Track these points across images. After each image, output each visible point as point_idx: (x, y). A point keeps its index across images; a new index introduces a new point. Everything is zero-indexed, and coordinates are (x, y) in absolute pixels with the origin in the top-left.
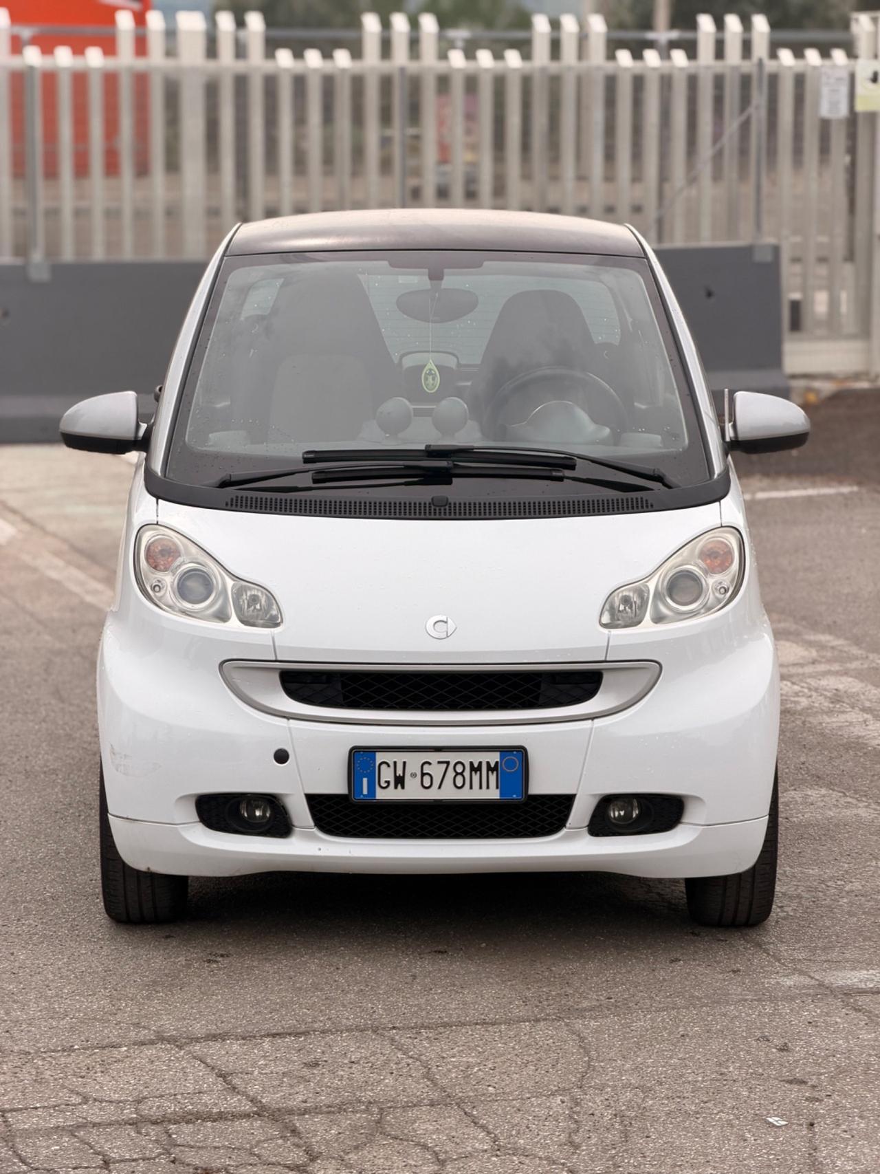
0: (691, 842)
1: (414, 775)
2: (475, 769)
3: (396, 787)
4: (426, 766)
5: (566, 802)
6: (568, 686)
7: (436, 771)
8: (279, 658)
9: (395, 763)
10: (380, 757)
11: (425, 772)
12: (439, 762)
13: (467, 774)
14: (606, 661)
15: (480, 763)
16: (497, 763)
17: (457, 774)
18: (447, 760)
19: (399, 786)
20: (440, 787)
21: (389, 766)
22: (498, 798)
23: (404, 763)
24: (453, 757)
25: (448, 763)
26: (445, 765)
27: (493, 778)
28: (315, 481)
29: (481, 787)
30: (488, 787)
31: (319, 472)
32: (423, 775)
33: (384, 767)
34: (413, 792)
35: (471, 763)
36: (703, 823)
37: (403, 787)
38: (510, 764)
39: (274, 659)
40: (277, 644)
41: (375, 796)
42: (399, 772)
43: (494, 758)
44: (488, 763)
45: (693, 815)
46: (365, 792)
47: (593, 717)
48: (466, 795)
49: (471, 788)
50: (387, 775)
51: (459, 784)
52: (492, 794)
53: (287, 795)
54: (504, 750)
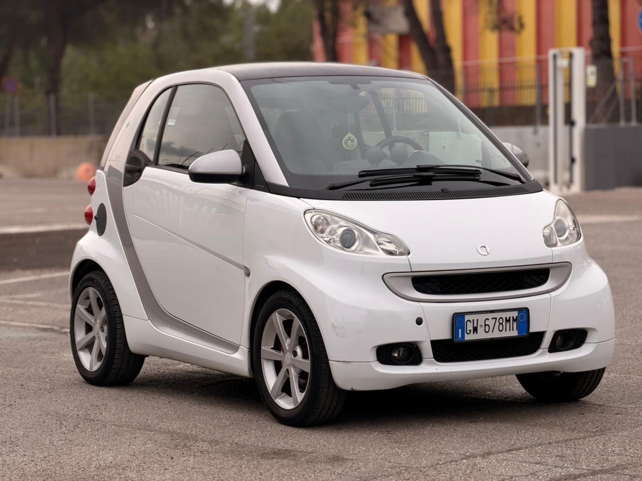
0: (593, 351)
1: (481, 326)
2: (508, 321)
3: (474, 333)
4: (487, 321)
5: (541, 335)
6: (535, 277)
7: (491, 323)
8: (413, 270)
9: (473, 320)
10: (467, 318)
11: (486, 324)
12: (493, 318)
13: (504, 324)
14: (552, 263)
15: (510, 317)
16: (517, 317)
17: (500, 324)
18: (495, 317)
19: (475, 332)
20: (493, 331)
21: (470, 322)
22: (517, 335)
23: (477, 320)
24: (498, 315)
25: (496, 318)
26: (495, 320)
27: (515, 325)
28: (371, 185)
29: (510, 330)
30: (513, 330)
31: (375, 181)
32: (485, 325)
33: (468, 322)
34: (481, 335)
35: (506, 318)
36: (596, 342)
37: (477, 333)
38: (522, 317)
39: (410, 270)
40: (411, 263)
41: (464, 338)
42: (475, 325)
43: (515, 314)
44: (513, 317)
45: (591, 338)
46: (460, 337)
47: (548, 292)
48: (504, 334)
49: (506, 331)
50: (470, 327)
51: (501, 329)
52: (514, 333)
53: (422, 342)
54: (520, 310)
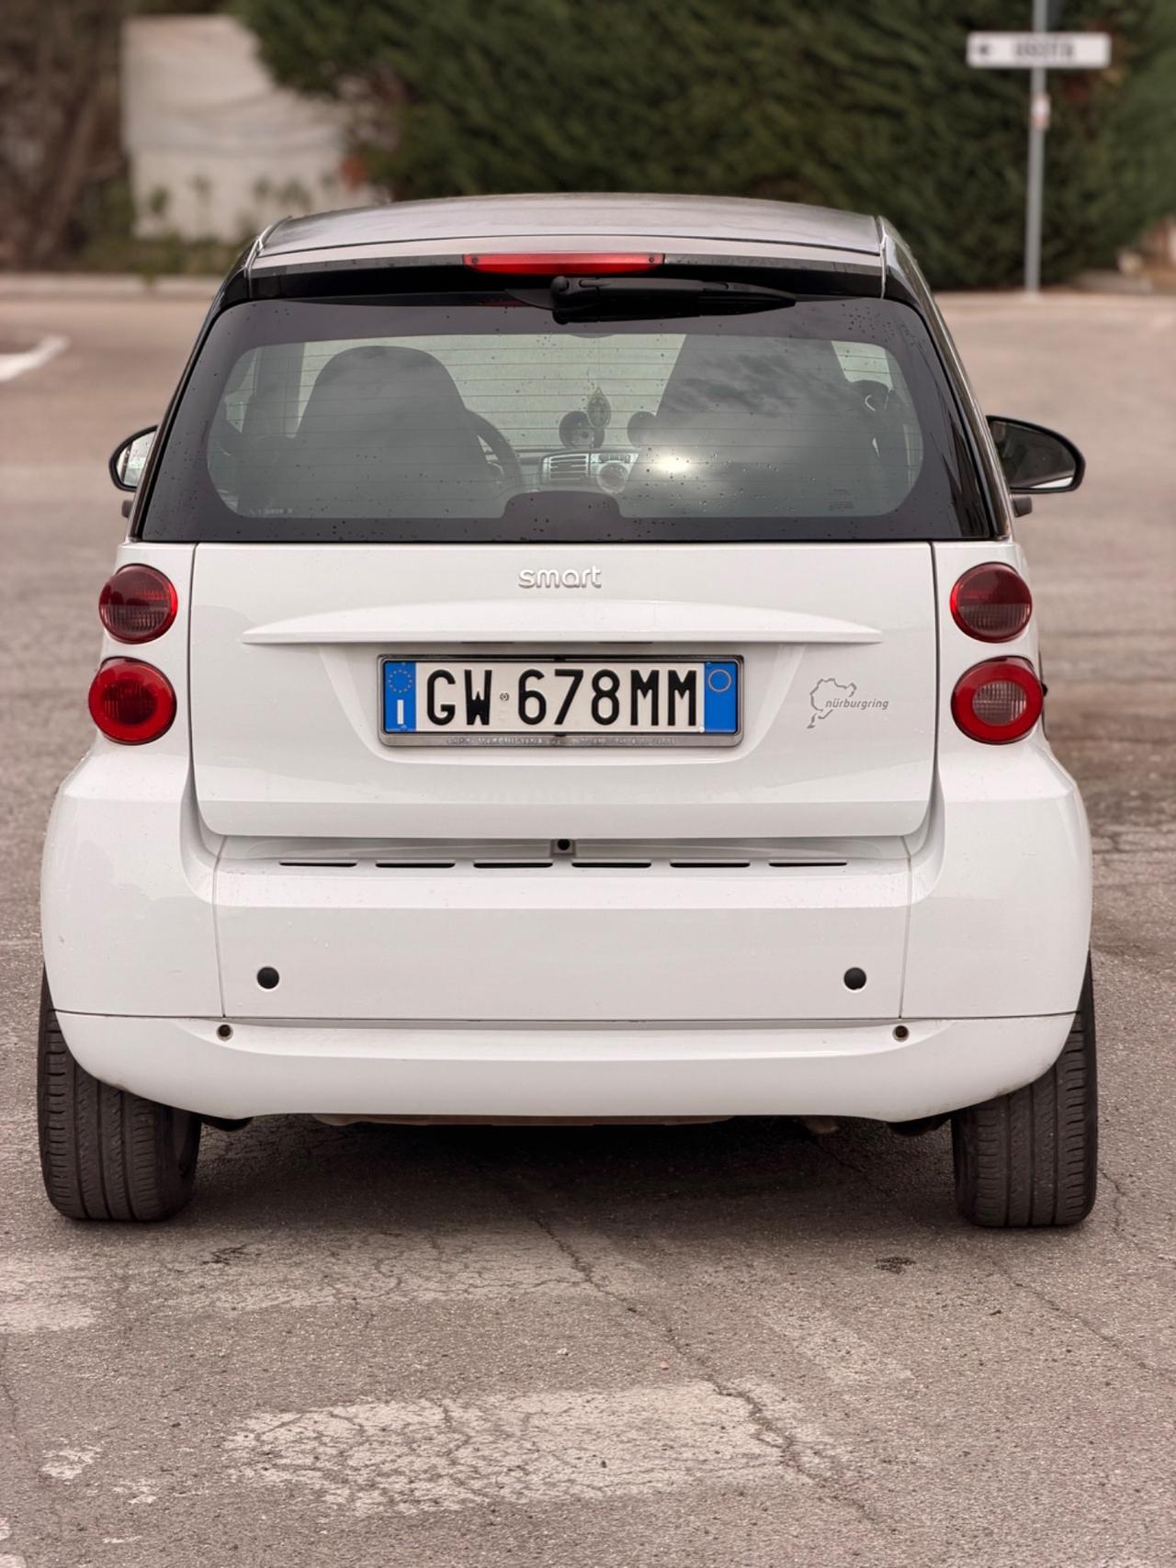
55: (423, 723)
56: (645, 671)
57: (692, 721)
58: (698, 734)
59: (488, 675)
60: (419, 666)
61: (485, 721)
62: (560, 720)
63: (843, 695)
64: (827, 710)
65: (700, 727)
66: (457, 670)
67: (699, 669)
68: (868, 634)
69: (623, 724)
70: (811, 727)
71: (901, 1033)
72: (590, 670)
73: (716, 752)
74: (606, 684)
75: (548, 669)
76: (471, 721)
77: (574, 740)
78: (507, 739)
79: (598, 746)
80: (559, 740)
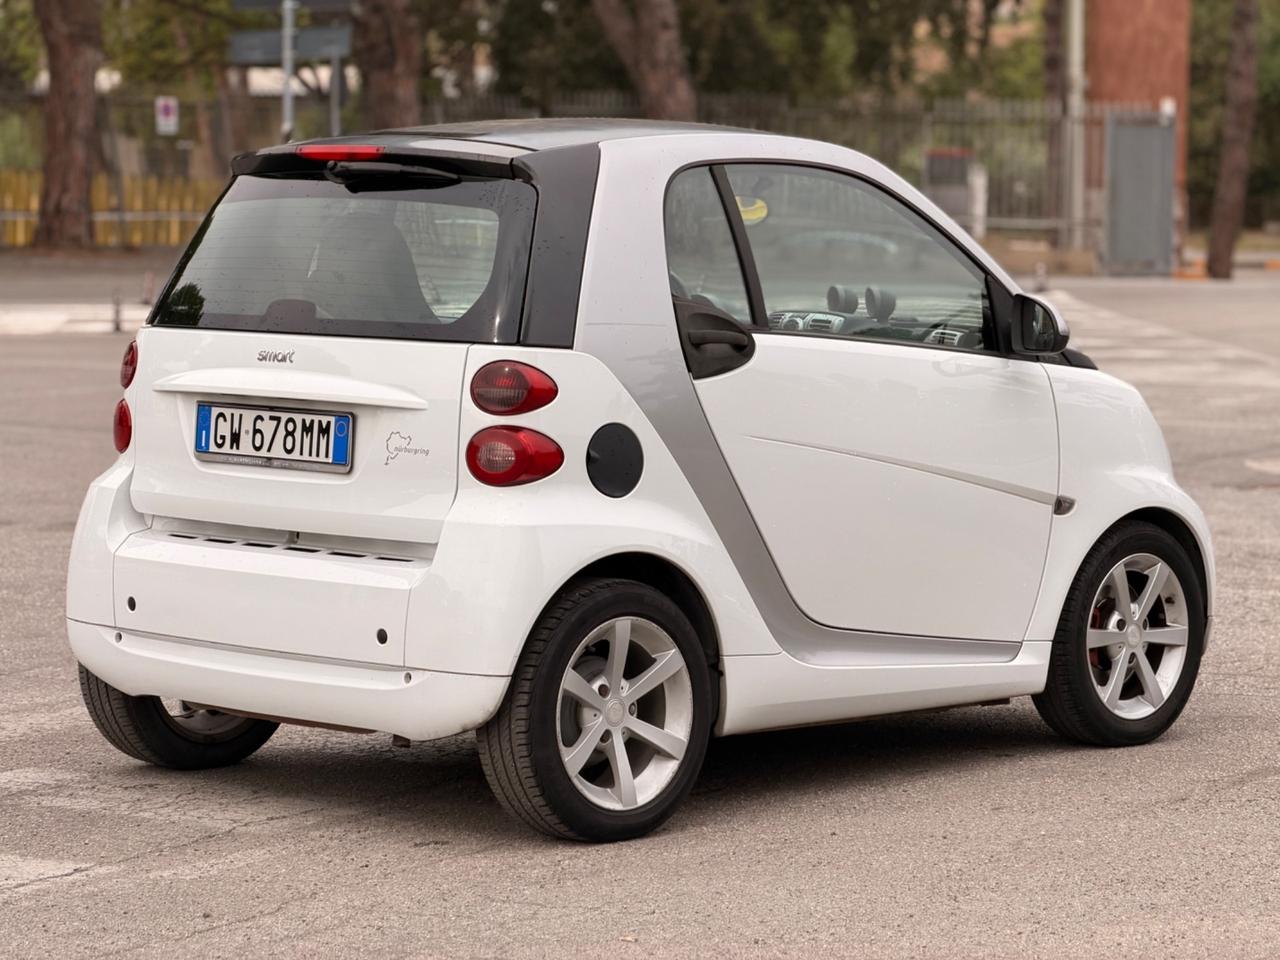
55: (213, 448)
56: (308, 418)
57: (327, 456)
58: (328, 463)
59: (241, 416)
60: (213, 409)
61: (238, 448)
62: (269, 450)
63: (404, 443)
64: (395, 453)
65: (330, 461)
66: (227, 412)
67: (332, 419)
68: (417, 403)
69: (295, 455)
70: (386, 464)
71: (409, 677)
72: (284, 416)
73: (337, 476)
74: (290, 427)
75: (266, 415)
76: (232, 447)
77: (276, 463)
78: (246, 460)
79: (285, 468)
80: (268, 462)
